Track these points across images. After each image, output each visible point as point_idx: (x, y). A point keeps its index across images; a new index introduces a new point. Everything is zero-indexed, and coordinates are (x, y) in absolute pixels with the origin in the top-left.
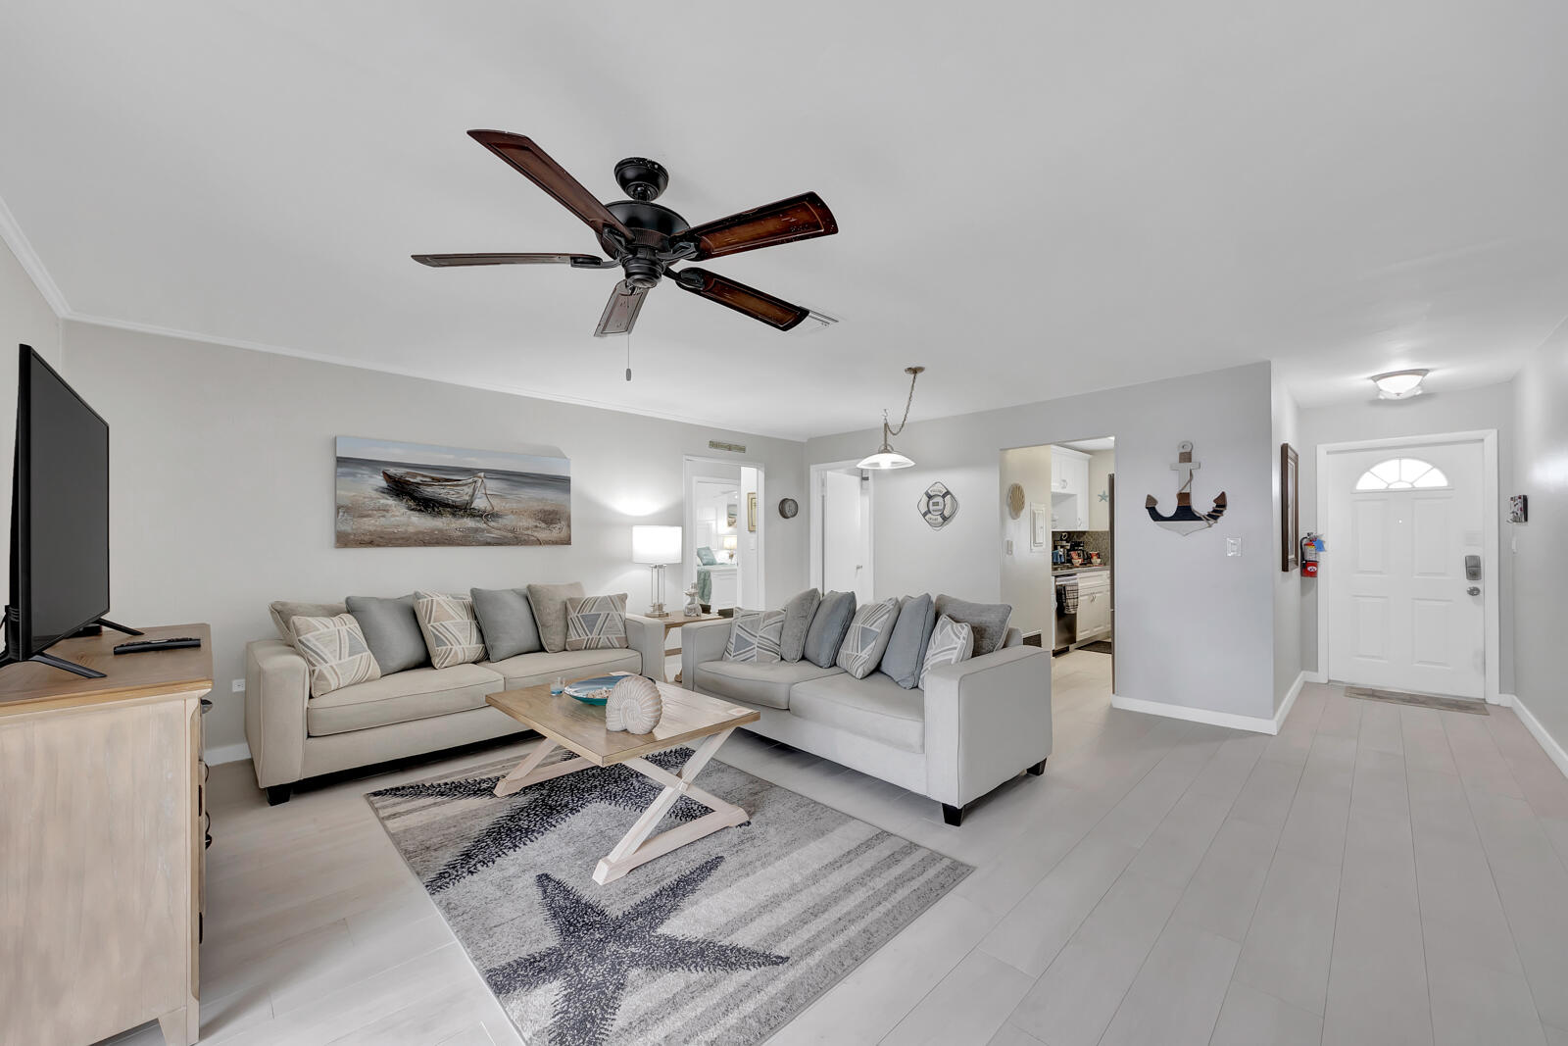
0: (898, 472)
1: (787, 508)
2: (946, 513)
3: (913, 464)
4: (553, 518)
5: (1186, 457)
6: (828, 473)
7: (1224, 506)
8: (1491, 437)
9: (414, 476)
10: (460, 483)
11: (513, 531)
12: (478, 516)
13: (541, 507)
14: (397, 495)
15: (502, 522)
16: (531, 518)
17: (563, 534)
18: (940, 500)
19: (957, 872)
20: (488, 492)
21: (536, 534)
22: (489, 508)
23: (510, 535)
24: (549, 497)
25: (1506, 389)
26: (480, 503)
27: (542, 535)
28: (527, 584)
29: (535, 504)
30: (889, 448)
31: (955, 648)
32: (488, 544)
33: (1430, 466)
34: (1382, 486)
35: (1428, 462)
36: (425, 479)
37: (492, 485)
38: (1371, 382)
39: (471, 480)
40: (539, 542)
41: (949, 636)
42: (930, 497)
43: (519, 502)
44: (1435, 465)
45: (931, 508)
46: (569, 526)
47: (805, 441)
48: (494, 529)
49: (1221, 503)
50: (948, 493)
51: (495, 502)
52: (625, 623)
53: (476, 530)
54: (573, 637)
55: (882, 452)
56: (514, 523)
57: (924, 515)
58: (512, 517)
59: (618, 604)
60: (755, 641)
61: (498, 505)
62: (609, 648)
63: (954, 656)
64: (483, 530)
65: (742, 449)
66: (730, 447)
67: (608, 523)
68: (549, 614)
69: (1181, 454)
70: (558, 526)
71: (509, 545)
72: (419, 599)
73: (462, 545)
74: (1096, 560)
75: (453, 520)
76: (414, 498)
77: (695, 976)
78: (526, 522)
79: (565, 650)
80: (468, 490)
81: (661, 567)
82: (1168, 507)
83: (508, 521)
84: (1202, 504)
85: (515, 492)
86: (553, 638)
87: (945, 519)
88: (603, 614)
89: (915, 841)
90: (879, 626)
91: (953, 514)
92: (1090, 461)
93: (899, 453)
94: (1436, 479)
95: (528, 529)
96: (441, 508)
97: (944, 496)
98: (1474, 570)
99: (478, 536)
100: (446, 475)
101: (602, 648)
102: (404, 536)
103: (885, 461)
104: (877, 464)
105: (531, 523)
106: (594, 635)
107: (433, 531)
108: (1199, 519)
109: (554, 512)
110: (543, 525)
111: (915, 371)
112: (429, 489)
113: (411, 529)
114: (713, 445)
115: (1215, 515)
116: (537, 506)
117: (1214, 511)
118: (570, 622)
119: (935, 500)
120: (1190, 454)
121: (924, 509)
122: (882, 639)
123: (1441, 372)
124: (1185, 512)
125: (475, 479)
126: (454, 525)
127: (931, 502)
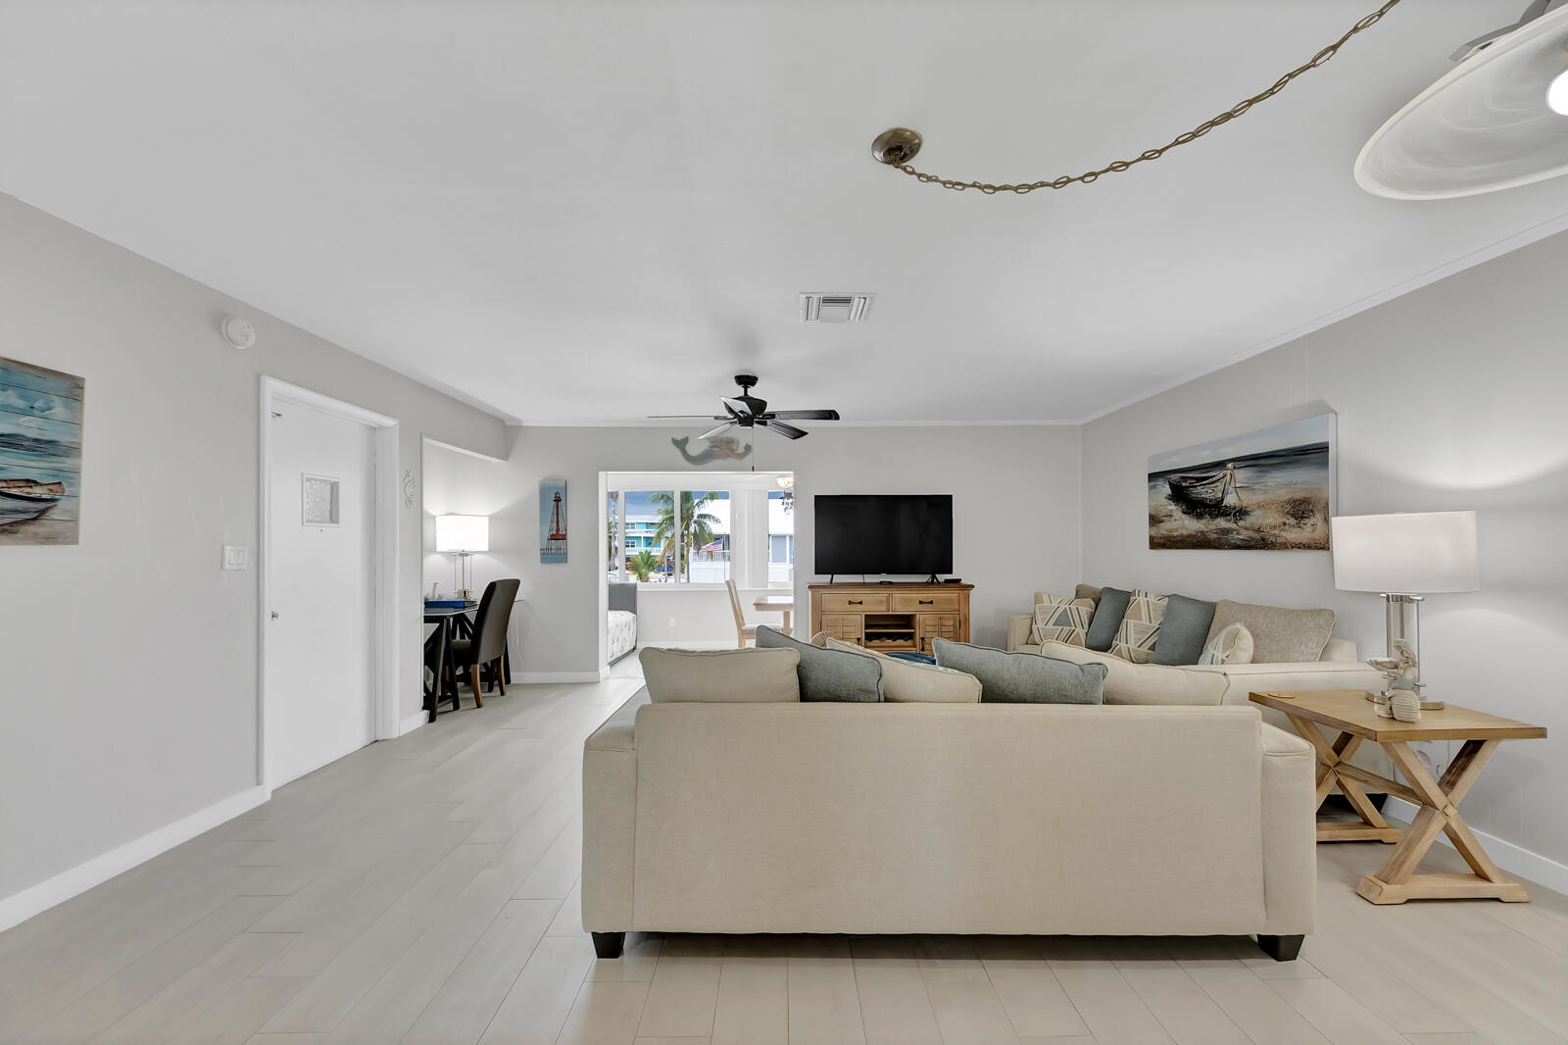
9: (1185, 479)
10: (1214, 479)
11: (1259, 530)
15: (1249, 521)
21: (1283, 534)
23: (1257, 536)
26: (1230, 500)
27: (1293, 535)
36: (1193, 480)
37: (1242, 475)
39: (1222, 474)
43: (1266, 492)
48: (1241, 530)
53: (1227, 531)
56: (1261, 521)
58: (1258, 512)
61: (1247, 499)
70: (1311, 521)
71: (1256, 548)
73: (1216, 549)
76: (1186, 502)
80: (1220, 486)
95: (1275, 527)
109: (1305, 501)
110: (1293, 521)
112: (1194, 490)
116: (1284, 495)
125: (1225, 472)
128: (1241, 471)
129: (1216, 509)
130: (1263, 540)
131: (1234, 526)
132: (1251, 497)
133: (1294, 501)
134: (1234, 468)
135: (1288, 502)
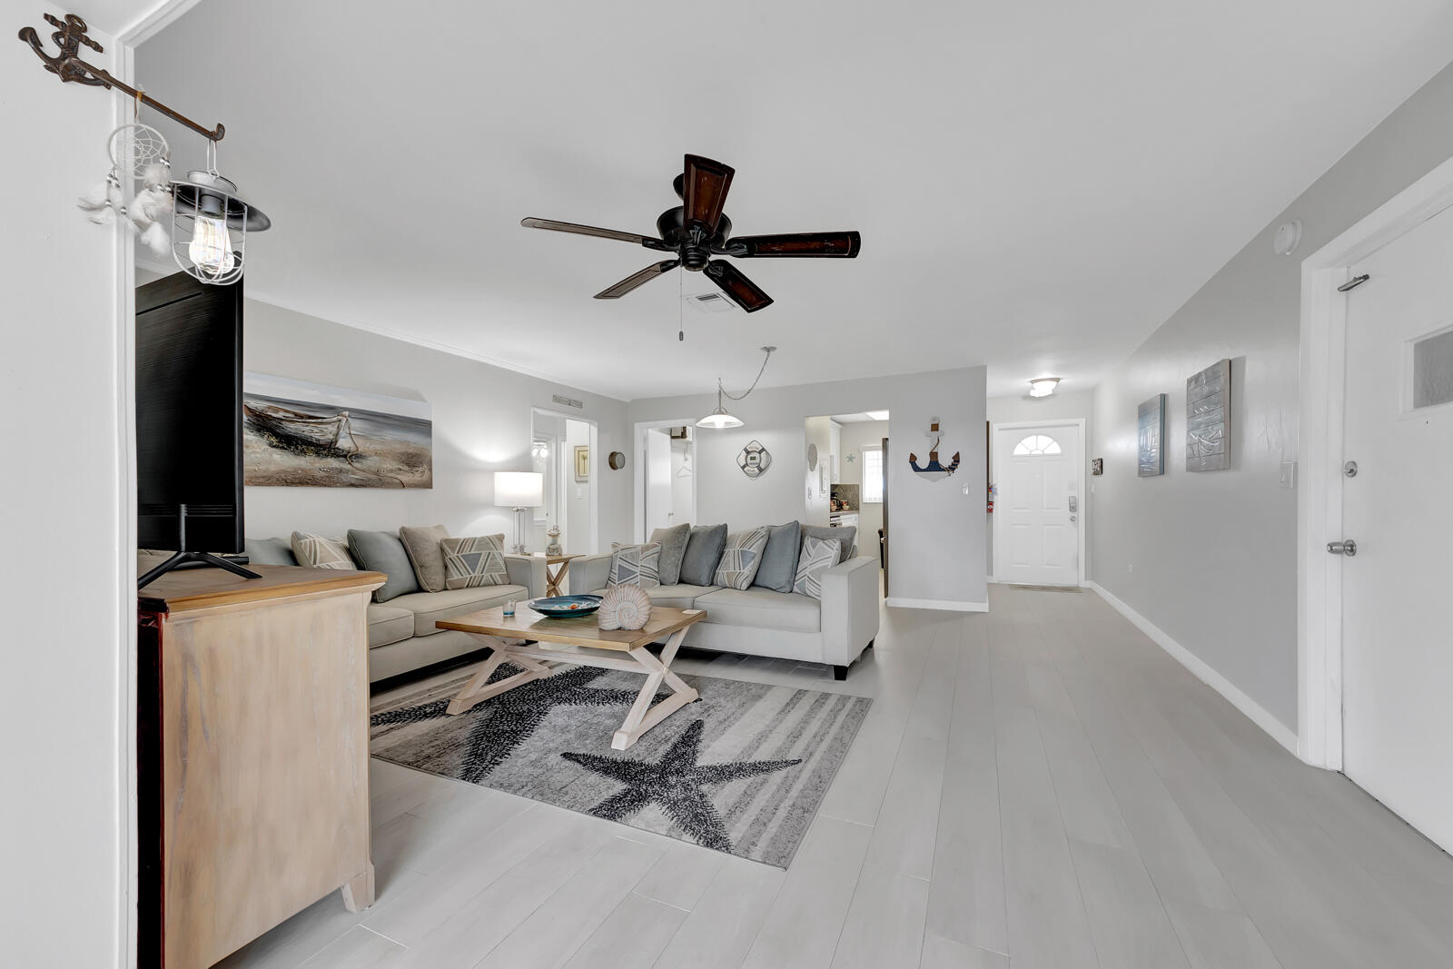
0: (729, 431)
1: (618, 460)
2: (762, 466)
3: (742, 424)
4: (417, 462)
5: (935, 427)
6: (650, 430)
7: (958, 461)
8: (1082, 422)
9: (277, 410)
10: (324, 420)
11: (377, 473)
12: (342, 456)
13: (403, 450)
14: (259, 431)
15: (366, 463)
16: (395, 460)
17: (425, 477)
18: (757, 455)
19: (863, 705)
20: (353, 432)
21: (399, 477)
22: (353, 449)
23: (374, 477)
24: (413, 440)
25: (1090, 393)
26: (344, 443)
27: (405, 478)
28: (400, 527)
29: (398, 446)
30: (723, 410)
31: (830, 557)
32: (353, 485)
33: (1051, 440)
34: (1027, 453)
35: (1050, 437)
36: (287, 415)
37: (357, 425)
38: (1030, 384)
39: (335, 419)
40: (403, 485)
41: (824, 549)
42: (748, 453)
43: (383, 443)
44: (1055, 440)
45: (749, 461)
46: (430, 470)
47: (628, 401)
48: (356, 470)
49: (956, 459)
50: (763, 450)
51: (360, 442)
52: (506, 561)
53: (341, 471)
54: (455, 576)
55: (717, 414)
56: (378, 465)
57: (743, 468)
58: (376, 458)
59: (497, 543)
60: (638, 570)
61: (363, 446)
62: (491, 585)
63: (829, 563)
64: (348, 471)
65: (580, 405)
66: (571, 401)
67: (467, 467)
68: (428, 555)
69: (932, 425)
70: (420, 469)
71: (373, 486)
72: (301, 539)
73: (325, 486)
74: (846, 507)
75: (317, 459)
76: (276, 435)
77: (749, 780)
78: (389, 465)
79: (446, 589)
80: (332, 429)
81: (522, 510)
82: (924, 462)
83: (371, 463)
84: (945, 461)
85: (379, 434)
86: (434, 575)
87: (761, 470)
88: (484, 553)
89: (826, 691)
90: (756, 548)
91: (767, 466)
92: (841, 430)
93: (733, 415)
94: (1055, 449)
95: (391, 471)
96: (304, 447)
97: (760, 453)
98: (1073, 508)
99: (343, 477)
100: (309, 412)
101: (484, 586)
102: (265, 474)
103: (719, 421)
104: (713, 424)
105: (396, 466)
106: (477, 574)
107: (296, 471)
108: (943, 470)
109: (417, 456)
110: (406, 468)
111: (768, 350)
112: (292, 426)
113: (273, 468)
114: (557, 399)
115: (952, 468)
116: (401, 448)
117: (953, 465)
118: (449, 562)
119: (752, 455)
120: (938, 425)
121: (743, 463)
122: (758, 559)
123: (1067, 380)
124: (934, 466)
125: (340, 417)
126: (317, 465)
127: (749, 457)
128: (355, 421)
129: (327, 449)
130: (380, 480)
131: (349, 466)
132: (367, 445)
133: (408, 454)
134: (349, 416)
135: (403, 454)
